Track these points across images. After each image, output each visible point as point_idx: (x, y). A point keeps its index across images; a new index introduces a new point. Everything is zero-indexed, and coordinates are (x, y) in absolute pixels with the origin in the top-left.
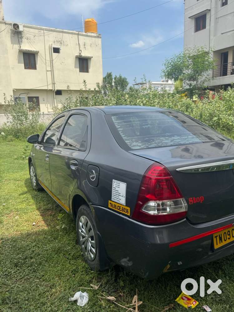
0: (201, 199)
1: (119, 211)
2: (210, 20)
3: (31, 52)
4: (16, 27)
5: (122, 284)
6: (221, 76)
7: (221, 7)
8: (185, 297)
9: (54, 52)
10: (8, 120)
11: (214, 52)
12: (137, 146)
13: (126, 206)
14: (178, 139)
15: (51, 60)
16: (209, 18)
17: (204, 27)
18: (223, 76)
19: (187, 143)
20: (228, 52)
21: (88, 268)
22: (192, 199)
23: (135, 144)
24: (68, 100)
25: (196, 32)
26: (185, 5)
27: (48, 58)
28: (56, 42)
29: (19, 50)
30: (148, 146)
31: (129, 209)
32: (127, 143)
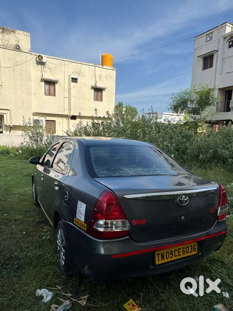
0: (143, 222)
1: (80, 226)
2: (217, 60)
3: (51, 81)
4: (40, 58)
5: (83, 288)
6: (224, 112)
7: (227, 48)
8: (131, 303)
9: (72, 82)
10: (25, 140)
11: (219, 89)
12: (103, 174)
13: (84, 223)
14: (141, 171)
15: (69, 89)
16: (216, 58)
17: (211, 66)
18: (226, 112)
19: (146, 175)
20: (232, 90)
21: (60, 273)
22: (135, 220)
23: (102, 172)
24: (79, 125)
25: (203, 70)
26: (195, 45)
27: (67, 87)
28: (74, 73)
29: (41, 78)
30: (112, 175)
31: (86, 225)
32: (96, 171)
